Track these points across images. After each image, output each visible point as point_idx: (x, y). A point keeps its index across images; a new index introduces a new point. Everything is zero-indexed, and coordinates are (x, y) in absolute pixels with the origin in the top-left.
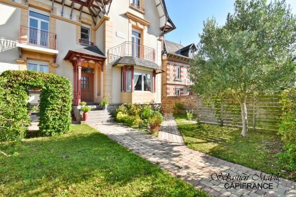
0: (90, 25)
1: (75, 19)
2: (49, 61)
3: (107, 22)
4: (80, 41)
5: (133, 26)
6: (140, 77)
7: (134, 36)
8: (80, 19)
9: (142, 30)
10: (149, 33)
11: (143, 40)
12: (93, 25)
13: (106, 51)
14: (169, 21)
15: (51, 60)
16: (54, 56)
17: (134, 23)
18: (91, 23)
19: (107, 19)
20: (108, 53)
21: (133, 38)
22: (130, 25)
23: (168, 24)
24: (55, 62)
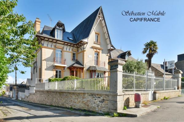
0: (76, 52)
1: (71, 50)
2: (62, 69)
3: (85, 52)
4: (73, 59)
5: (95, 51)
6: (99, 74)
7: (95, 55)
8: (72, 50)
9: (99, 52)
10: (102, 53)
11: (99, 57)
12: (77, 52)
13: (85, 64)
14: (112, 46)
15: (63, 69)
16: (64, 67)
17: (96, 50)
18: (76, 51)
19: (85, 51)
20: (85, 65)
21: (95, 56)
22: (94, 51)
23: (112, 48)
24: (64, 69)
